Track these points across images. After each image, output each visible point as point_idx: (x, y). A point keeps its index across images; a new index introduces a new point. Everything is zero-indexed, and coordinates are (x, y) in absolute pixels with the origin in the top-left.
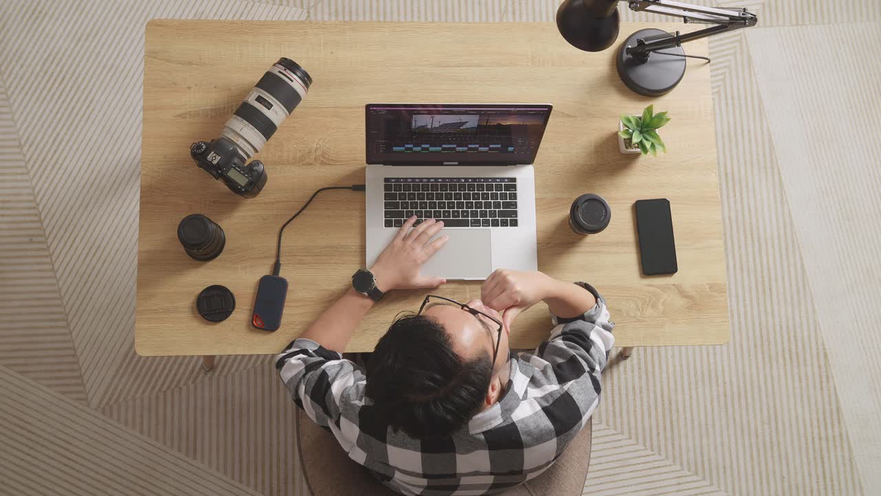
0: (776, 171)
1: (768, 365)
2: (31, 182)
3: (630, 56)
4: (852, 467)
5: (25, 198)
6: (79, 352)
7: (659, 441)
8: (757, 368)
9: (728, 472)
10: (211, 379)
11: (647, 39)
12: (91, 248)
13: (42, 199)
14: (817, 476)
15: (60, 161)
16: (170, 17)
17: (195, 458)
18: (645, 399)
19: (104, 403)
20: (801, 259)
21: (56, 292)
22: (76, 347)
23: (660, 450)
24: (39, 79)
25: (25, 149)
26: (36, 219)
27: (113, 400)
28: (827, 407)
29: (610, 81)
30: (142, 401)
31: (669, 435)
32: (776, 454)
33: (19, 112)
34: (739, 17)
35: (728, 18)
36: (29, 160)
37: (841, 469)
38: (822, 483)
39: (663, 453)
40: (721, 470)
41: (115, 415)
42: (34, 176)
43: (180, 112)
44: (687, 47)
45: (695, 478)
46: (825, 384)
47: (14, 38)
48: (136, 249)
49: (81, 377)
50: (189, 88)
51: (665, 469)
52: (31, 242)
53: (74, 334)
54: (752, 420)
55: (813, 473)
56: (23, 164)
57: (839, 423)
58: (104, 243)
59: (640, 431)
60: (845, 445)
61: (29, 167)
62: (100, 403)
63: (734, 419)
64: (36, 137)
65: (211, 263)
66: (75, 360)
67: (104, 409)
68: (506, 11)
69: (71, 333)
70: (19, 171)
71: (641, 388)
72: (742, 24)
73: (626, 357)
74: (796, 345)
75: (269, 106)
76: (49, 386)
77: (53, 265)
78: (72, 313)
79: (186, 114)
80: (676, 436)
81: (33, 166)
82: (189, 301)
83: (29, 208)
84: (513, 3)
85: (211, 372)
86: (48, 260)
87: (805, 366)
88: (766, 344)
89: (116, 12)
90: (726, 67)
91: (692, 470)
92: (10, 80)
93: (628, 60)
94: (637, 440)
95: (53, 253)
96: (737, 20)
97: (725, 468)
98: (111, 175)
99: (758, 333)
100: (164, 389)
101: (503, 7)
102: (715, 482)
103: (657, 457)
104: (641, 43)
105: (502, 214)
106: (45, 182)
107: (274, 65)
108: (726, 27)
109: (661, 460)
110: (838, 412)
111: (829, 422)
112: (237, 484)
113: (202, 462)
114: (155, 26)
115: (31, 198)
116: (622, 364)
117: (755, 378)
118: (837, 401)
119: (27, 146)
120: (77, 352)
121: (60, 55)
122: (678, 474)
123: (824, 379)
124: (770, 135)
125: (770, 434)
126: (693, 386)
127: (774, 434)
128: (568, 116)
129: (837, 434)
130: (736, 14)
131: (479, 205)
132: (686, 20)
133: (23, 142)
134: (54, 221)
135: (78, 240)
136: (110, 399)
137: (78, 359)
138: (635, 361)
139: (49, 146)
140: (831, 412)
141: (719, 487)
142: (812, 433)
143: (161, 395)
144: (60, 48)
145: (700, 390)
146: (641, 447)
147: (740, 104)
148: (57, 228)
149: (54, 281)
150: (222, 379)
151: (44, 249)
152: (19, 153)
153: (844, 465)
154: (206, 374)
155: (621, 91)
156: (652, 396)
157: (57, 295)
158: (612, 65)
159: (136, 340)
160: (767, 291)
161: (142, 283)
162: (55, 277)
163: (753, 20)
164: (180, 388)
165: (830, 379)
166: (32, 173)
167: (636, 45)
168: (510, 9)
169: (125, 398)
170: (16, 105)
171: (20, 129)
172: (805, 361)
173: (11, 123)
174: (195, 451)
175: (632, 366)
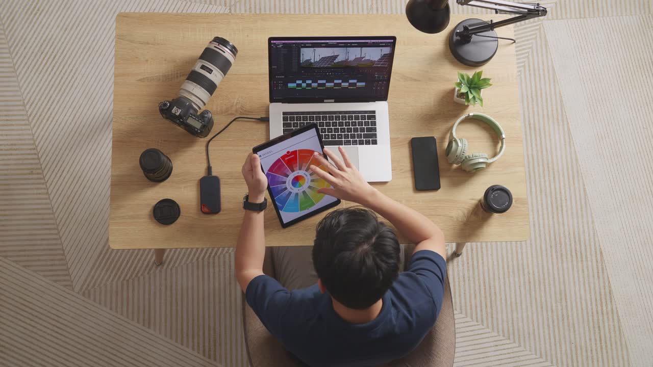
0: (565, 123)
1: (560, 261)
2: (32, 130)
3: (458, 38)
4: (620, 333)
5: (27, 142)
6: (66, 252)
7: (482, 315)
8: (553, 263)
9: (532, 337)
10: (160, 271)
11: (470, 26)
12: (75, 177)
13: (39, 143)
14: (596, 340)
15: (53, 116)
16: (132, 11)
17: (149, 327)
18: (472, 285)
19: (84, 288)
20: (584, 185)
21: (49, 209)
22: (64, 248)
23: (482, 321)
24: (37, 57)
25: (28, 107)
26: (36, 157)
27: (90, 287)
28: (602, 291)
29: (444, 56)
30: (111, 287)
31: (489, 310)
32: (566, 324)
33: (23, 81)
34: (534, 9)
35: (526, 10)
36: (30, 115)
37: (613, 335)
38: (599, 345)
39: (485, 323)
40: (527, 336)
41: (92, 297)
42: (34, 126)
43: (140, 77)
44: (499, 31)
45: (508, 342)
46: (601, 274)
47: (20, 28)
48: (110, 173)
49: (68, 269)
50: (147, 60)
51: (487, 335)
52: (32, 173)
53: (63, 239)
54: (549, 300)
55: (593, 338)
56: (25, 118)
57: (611, 302)
58: (84, 174)
59: (468, 308)
60: (616, 318)
61: (30, 119)
62: (81, 289)
63: (536, 299)
64: (35, 99)
65: (162, 184)
66: (64, 257)
67: (84, 293)
68: (372, 8)
69: (61, 238)
70: (23, 123)
71: (469, 277)
72: (536, 14)
73: (458, 256)
74: (580, 246)
75: (210, 71)
76: (44, 276)
77: (48, 190)
78: (61, 224)
79: (144, 79)
80: (494, 312)
81: (33, 119)
82: (147, 211)
83: (30, 149)
84: (377, 3)
85: (161, 266)
86: (44, 186)
87: (587, 261)
88: (558, 246)
89: (93, 9)
90: (530, 48)
91: (505, 335)
92: (17, 58)
93: (457, 40)
94: (466, 314)
95: (48, 181)
96: (532, 11)
97: (529, 334)
98: (89, 125)
99: (553, 237)
100: (127, 278)
101: (370, 5)
102: (522, 344)
103: (481, 326)
104: (466, 28)
105: (365, 136)
106: (41, 131)
107: (211, 42)
108: (525, 17)
109: (483, 329)
110: (610, 294)
111: (604, 301)
112: (180, 346)
113: (155, 330)
114: (123, 17)
115: (32, 142)
116: (456, 260)
117: (551, 271)
118: (610, 287)
119: (29, 104)
120: (65, 252)
121: (52, 40)
122: (496, 339)
123: (600, 271)
124: (561, 97)
125: (562, 309)
126: (506, 276)
127: (565, 311)
128: (415, 80)
129: (609, 308)
130: (532, 7)
131: (349, 130)
132: (497, 11)
133: (26, 102)
134: (48, 158)
135: (65, 172)
136: (88, 285)
137: (66, 257)
138: (465, 259)
139: (44, 104)
140: (605, 295)
141: (525, 348)
142: (592, 309)
143: (125, 282)
144: (53, 35)
145: (511, 279)
146: (469, 319)
147: (540, 75)
148: (50, 163)
149: (48, 201)
150: (169, 270)
151: (41, 179)
152: (23, 110)
153: (615, 331)
154: (156, 268)
155: (452, 63)
156: (477, 283)
157: (50, 211)
158: (446, 44)
159: (110, 238)
160: (560, 208)
161: (114, 198)
162: (49, 198)
163: (544, 12)
164: (139, 278)
165: (605, 271)
166: (32, 124)
167: (462, 30)
168: (375, 6)
169: (99, 285)
170: (21, 76)
171: (24, 93)
172: (586, 258)
173: (17, 89)
174: (149, 323)
175: (463, 261)
